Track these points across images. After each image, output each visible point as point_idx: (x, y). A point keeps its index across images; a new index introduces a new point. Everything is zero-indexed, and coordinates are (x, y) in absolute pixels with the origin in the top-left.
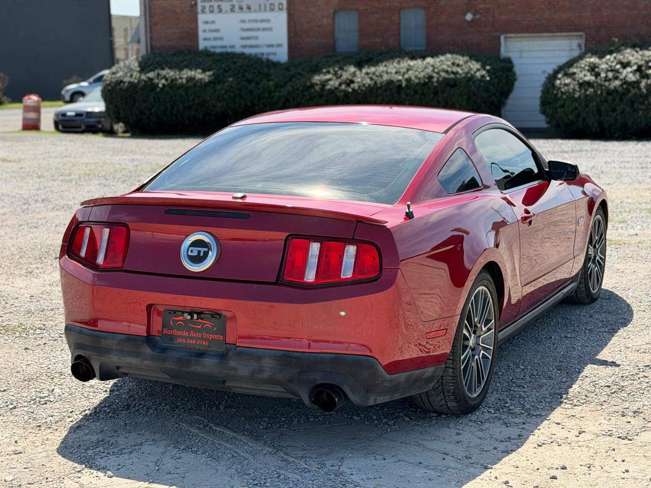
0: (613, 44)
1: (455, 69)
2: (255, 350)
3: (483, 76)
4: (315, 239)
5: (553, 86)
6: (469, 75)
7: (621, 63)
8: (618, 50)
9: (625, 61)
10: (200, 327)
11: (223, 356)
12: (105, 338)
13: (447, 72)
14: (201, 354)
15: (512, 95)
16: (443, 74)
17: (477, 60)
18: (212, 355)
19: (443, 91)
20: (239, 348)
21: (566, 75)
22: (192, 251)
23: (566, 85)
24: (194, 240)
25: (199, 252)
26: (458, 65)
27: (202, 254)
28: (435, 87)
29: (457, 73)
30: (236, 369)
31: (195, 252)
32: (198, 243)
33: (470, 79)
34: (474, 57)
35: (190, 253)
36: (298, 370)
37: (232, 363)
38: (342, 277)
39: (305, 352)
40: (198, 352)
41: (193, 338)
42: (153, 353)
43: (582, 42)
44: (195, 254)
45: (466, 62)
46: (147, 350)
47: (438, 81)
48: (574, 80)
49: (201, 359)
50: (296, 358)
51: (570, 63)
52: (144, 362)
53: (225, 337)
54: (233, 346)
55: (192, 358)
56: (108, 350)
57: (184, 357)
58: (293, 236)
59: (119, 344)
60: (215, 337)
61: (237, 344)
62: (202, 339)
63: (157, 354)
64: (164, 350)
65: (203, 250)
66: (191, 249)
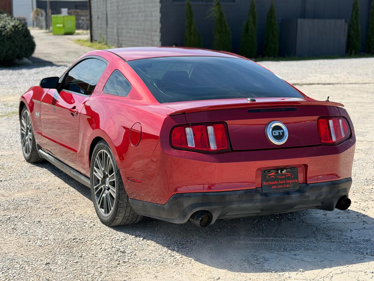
2: (318, 184)
4: (330, 118)
10: (284, 177)
12: (230, 195)
14: (288, 193)
20: (310, 185)
22: (275, 133)
24: (274, 126)
25: (279, 133)
27: (281, 134)
30: (309, 197)
31: (277, 133)
32: (277, 128)
35: (274, 135)
37: (307, 194)
38: (343, 137)
40: (284, 192)
41: (281, 184)
42: (262, 198)
44: (277, 134)
49: (290, 195)
52: (255, 204)
53: (298, 180)
54: (304, 184)
55: (285, 196)
56: (231, 202)
57: (281, 196)
58: (320, 118)
59: (239, 197)
60: (293, 181)
61: (308, 183)
62: (286, 183)
63: (264, 198)
64: (266, 195)
65: (281, 131)
66: (274, 132)
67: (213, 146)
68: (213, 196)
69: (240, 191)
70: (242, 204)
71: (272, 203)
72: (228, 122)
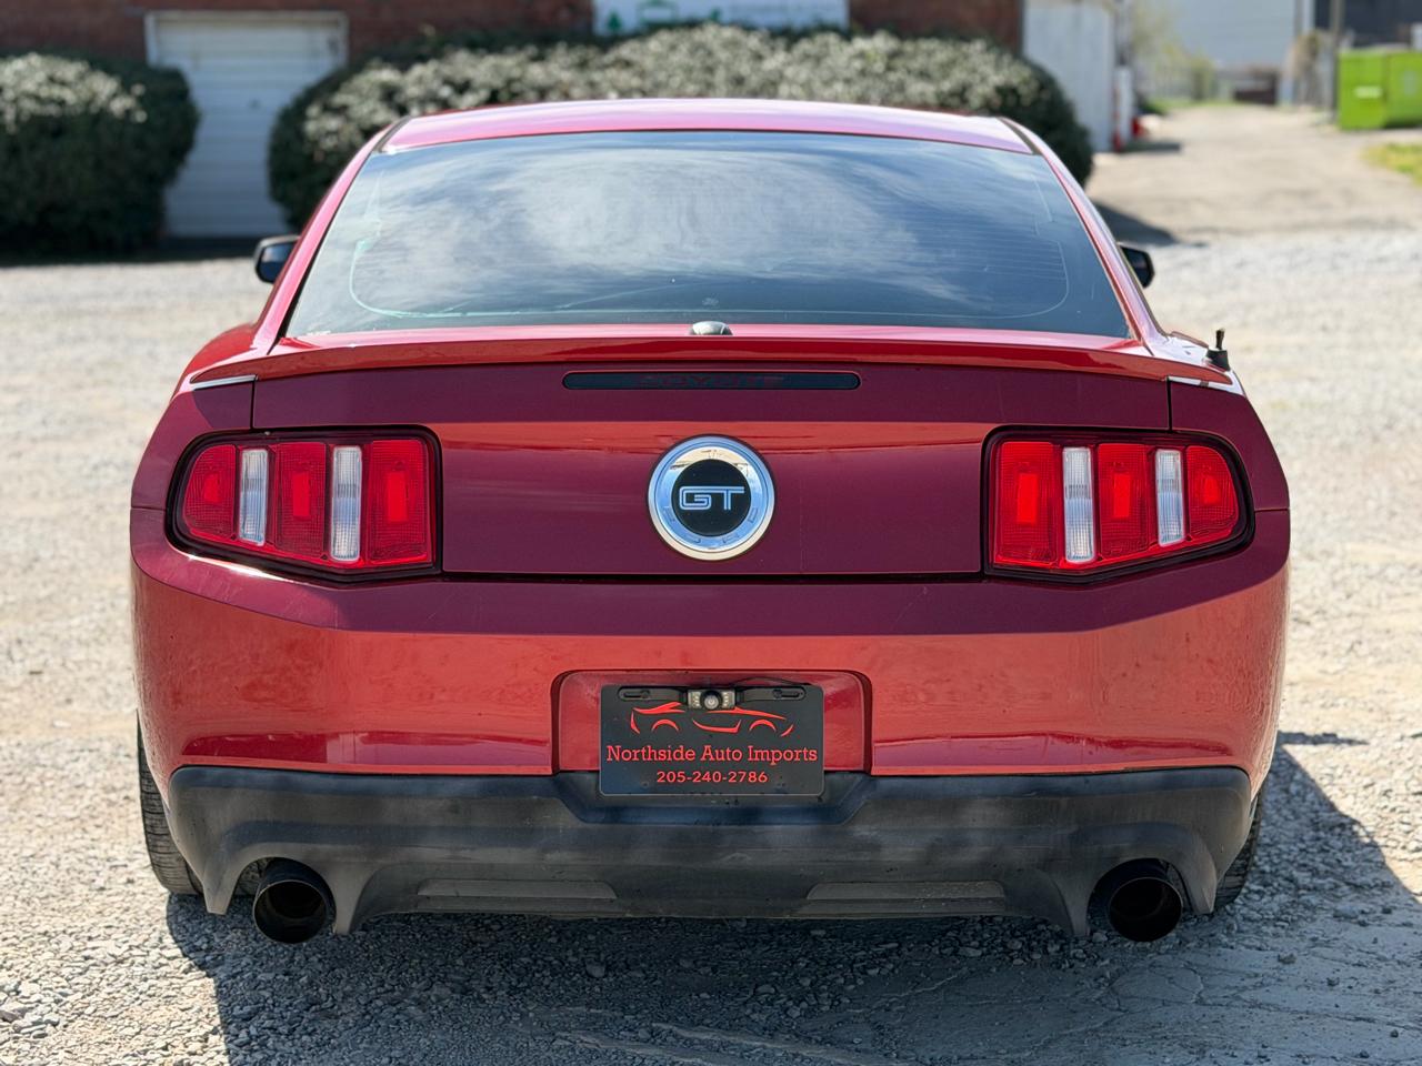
0: (422, 39)
1: (56, 92)
2: (939, 781)
3: (128, 112)
4: (1077, 437)
5: (300, 136)
6: (94, 110)
7: (447, 82)
8: (437, 53)
9: (459, 79)
10: (735, 730)
11: (827, 812)
12: (400, 795)
13: (37, 98)
14: (749, 815)
15: (195, 157)
16: (29, 106)
17: (109, 71)
18: (788, 814)
19: (33, 147)
20: (883, 782)
21: (328, 109)
22: (691, 498)
23: (329, 133)
25: (718, 499)
26: (63, 84)
27: (727, 505)
28: (12, 137)
29: (62, 103)
30: (875, 847)
31: (702, 497)
33: (95, 117)
34: (99, 62)
35: (685, 506)
36: (1074, 828)
37: (862, 831)
38: (1163, 543)
39: (1090, 774)
40: (731, 806)
41: (712, 766)
42: (581, 825)
43: (340, 34)
44: (704, 504)
45: (81, 77)
46: (564, 819)
47: (17, 120)
48: (348, 119)
49: (756, 828)
50: (1068, 792)
51: (333, 83)
52: (548, 856)
53: (820, 754)
54: (859, 778)
55: (723, 827)
56: (410, 834)
57: (700, 827)
58: (1006, 433)
59: (455, 810)
60: (788, 755)
61: (873, 773)
62: (744, 765)
63: (598, 826)
64: (615, 812)
65: (728, 492)
66: (685, 490)
67: (345, 545)
68: (317, 791)
69: (462, 783)
70: (473, 849)
71: (645, 857)
72: (443, 430)
